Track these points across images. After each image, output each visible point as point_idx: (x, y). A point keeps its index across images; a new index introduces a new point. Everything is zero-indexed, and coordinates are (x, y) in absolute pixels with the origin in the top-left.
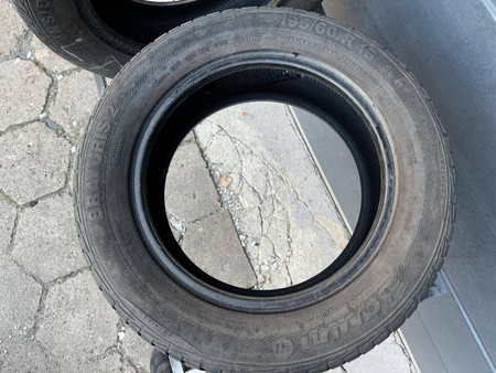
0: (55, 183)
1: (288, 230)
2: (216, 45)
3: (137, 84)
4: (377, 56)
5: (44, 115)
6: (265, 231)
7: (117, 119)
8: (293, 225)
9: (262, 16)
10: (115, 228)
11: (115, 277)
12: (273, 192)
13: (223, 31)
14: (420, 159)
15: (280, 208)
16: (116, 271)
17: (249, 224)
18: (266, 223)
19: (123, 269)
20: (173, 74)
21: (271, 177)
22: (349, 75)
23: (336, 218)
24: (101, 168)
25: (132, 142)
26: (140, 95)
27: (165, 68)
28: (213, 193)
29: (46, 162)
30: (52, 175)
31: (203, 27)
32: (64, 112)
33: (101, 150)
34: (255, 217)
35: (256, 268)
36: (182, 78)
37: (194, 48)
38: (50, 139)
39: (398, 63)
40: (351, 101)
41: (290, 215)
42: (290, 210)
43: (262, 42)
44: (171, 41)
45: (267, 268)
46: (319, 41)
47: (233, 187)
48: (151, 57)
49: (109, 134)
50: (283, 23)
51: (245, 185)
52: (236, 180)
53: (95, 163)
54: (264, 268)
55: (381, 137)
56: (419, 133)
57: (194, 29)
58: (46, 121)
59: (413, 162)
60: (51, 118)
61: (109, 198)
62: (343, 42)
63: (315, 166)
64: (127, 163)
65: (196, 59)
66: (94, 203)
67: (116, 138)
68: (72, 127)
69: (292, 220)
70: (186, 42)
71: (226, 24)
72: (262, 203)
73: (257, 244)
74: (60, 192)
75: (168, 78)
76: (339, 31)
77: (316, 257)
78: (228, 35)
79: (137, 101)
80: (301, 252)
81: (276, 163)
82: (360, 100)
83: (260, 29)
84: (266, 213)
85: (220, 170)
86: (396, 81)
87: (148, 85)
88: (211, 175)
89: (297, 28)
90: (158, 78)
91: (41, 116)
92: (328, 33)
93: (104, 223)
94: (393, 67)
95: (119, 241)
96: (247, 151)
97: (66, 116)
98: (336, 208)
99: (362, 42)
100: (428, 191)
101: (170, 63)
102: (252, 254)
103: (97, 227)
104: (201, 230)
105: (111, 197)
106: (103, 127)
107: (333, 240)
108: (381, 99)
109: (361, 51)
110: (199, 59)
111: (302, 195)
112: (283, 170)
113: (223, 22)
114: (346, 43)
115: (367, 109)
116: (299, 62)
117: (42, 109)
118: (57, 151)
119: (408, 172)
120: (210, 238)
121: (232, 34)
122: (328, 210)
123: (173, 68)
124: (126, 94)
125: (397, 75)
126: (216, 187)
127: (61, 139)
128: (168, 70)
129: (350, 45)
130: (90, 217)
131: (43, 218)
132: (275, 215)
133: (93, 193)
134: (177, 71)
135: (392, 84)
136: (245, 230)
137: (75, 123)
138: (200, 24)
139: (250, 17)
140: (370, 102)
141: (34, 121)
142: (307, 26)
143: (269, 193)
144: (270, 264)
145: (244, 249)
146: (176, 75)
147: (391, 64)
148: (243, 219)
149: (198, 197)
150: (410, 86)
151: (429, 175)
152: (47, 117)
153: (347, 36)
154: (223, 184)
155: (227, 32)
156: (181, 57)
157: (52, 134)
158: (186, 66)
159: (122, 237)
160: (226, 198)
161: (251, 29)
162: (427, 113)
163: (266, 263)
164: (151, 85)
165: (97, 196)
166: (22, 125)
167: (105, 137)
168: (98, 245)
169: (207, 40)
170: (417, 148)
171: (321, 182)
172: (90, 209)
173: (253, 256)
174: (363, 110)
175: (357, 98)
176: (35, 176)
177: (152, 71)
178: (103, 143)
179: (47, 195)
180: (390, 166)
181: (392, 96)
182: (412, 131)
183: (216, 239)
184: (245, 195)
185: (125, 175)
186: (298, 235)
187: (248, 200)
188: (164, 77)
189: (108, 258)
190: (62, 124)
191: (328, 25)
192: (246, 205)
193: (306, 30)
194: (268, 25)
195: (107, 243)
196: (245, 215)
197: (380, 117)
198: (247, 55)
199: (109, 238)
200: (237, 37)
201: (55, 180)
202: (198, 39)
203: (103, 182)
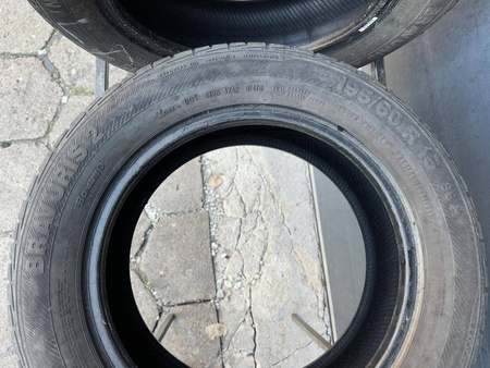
0: (35, 130)
1: (264, 253)
2: (249, 89)
3: (136, 108)
4: (439, 167)
5: (44, 51)
6: (239, 246)
7: (96, 147)
8: (270, 249)
9: (316, 70)
10: (54, 287)
11: (36, 354)
12: (261, 208)
13: (263, 73)
14: (449, 313)
15: (262, 227)
16: (39, 347)
17: (225, 233)
18: (243, 237)
19: (49, 346)
20: (184, 107)
21: (263, 192)
22: (397, 178)
23: (316, 256)
24: (58, 207)
25: (107, 180)
26: (136, 123)
27: (177, 98)
28: (198, 191)
29: (32, 104)
30: (34, 120)
31: (239, 61)
32: (65, 55)
33: (66, 183)
34: (234, 229)
35: (219, 281)
36: (195, 116)
37: (221, 83)
38: (42, 80)
39: (460, 182)
40: (390, 207)
41: (270, 237)
42: (272, 232)
43: (305, 102)
44: (195, 65)
45: (230, 285)
46: (375, 124)
47: (221, 190)
48: (164, 79)
49: (81, 164)
50: (339, 88)
51: (234, 192)
52: (226, 183)
53: (52, 198)
54: (227, 284)
55: (411, 265)
56: (458, 281)
57: (228, 59)
58: (44, 60)
59: (438, 313)
60: (50, 57)
61: (57, 248)
62: (404, 135)
63: (312, 194)
64: (93, 205)
65: (219, 97)
66: (37, 250)
67: (89, 171)
68: (70, 75)
69: (271, 243)
70: (212, 73)
71: (269, 66)
72: (245, 215)
73: (227, 257)
74: (37, 141)
75: (178, 111)
76: (403, 119)
77: (283, 289)
78: (267, 81)
79: (129, 131)
80: (269, 279)
81: (272, 179)
82: (401, 210)
83: (309, 86)
84: (247, 228)
85: (213, 167)
86: (452, 207)
87: (150, 114)
88: (202, 171)
89: (354, 99)
90: (165, 108)
91: (40, 53)
92: (390, 118)
93: (43, 279)
94: (454, 187)
95: (54, 306)
96: (246, 157)
97: (66, 60)
98: (319, 244)
99: (426, 143)
100: (445, 357)
101: (185, 94)
102: (219, 265)
103: (31, 282)
104: (174, 225)
105: (61, 246)
106: (77, 152)
107: (305, 277)
108: (425, 221)
109: (421, 155)
110: (223, 99)
111: (289, 220)
112: (278, 188)
113: (266, 62)
114: (408, 138)
115: (406, 223)
116: (341, 139)
117: (43, 45)
118: (46, 96)
119: (429, 322)
120: (181, 237)
121: (273, 81)
122: (310, 244)
123: (187, 101)
124: (118, 118)
125: (455, 199)
126: (204, 185)
127: (54, 84)
128: (180, 102)
129: (411, 143)
130: (27, 267)
131: (12, 164)
132: (255, 232)
133: (39, 236)
134: (192, 106)
135: (446, 209)
136: (219, 238)
137: (74, 72)
138: (237, 55)
139: (301, 66)
140: (412, 219)
141: (31, 55)
142: (368, 100)
143: (255, 208)
144: (234, 281)
145: (213, 258)
146: (188, 110)
147: (452, 182)
148: (221, 227)
149: (181, 190)
150: (466, 217)
151: (452, 337)
152: (46, 56)
153: (411, 129)
154: (211, 184)
155: (268, 77)
156: (201, 90)
157: (46, 75)
158: (204, 103)
159: (60, 303)
160: (209, 199)
161: (297, 82)
162: (474, 259)
163: (230, 279)
164: (153, 114)
165: (43, 241)
166: (17, 56)
167: (75, 167)
168: (27, 305)
169: (239, 79)
170: (450, 298)
171: (312, 213)
172: (30, 255)
173: (219, 268)
174: (400, 224)
175: (397, 206)
176: (15, 116)
177: (159, 97)
178: (71, 174)
179: (22, 140)
180: (410, 304)
181: (440, 222)
182: (451, 274)
183: (188, 239)
184: (231, 202)
185: (87, 220)
186: (272, 260)
187: (231, 209)
188: (173, 109)
189: (34, 327)
190: (59, 68)
191: (393, 107)
192: (229, 213)
193: (365, 106)
194: (319, 83)
195: (39, 306)
196: (224, 223)
197: (417, 241)
198: (282, 111)
199: (43, 300)
200: (277, 87)
201: (35, 126)
202: (229, 74)
203: (56, 224)
